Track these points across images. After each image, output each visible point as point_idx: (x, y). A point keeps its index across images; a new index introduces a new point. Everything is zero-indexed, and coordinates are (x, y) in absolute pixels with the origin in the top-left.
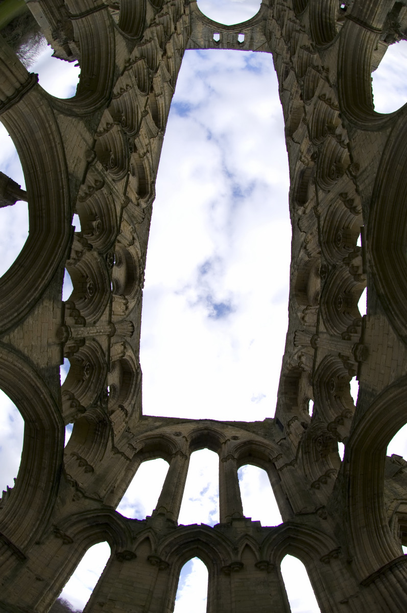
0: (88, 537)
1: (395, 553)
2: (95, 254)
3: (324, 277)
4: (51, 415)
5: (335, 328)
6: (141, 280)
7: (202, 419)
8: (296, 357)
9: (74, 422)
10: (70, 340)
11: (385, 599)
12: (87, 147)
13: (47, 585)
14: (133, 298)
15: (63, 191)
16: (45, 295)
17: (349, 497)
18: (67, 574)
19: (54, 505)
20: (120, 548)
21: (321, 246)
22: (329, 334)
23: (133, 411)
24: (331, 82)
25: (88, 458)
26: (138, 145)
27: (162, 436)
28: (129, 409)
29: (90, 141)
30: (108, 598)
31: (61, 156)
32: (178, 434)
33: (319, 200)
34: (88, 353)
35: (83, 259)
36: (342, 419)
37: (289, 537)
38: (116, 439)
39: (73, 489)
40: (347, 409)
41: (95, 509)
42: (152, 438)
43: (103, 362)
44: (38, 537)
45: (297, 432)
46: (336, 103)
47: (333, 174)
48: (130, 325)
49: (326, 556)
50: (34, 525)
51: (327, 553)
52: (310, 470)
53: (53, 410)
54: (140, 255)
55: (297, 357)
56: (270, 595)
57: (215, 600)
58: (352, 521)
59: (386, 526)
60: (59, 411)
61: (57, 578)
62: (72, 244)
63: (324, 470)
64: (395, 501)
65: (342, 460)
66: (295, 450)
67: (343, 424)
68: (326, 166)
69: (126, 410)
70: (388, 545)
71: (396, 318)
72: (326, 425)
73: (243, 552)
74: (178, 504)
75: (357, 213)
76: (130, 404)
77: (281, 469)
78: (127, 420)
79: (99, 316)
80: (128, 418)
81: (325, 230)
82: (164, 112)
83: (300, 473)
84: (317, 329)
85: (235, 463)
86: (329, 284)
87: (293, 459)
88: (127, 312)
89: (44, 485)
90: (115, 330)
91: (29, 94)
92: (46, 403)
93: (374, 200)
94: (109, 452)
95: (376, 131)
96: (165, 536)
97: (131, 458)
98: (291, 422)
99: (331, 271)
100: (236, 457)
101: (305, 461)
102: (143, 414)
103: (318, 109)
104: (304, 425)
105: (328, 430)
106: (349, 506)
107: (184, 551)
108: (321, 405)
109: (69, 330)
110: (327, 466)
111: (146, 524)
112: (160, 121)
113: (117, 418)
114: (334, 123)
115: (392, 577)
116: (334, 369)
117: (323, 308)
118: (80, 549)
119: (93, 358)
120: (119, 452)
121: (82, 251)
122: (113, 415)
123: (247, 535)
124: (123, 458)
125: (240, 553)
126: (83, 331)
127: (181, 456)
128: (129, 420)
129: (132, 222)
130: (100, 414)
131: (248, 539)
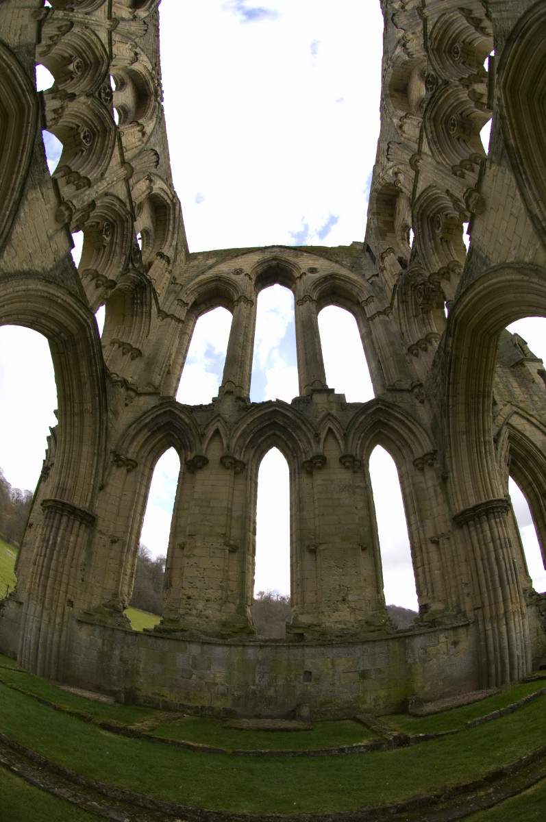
0: (152, 450)
2: (83, 99)
3: (431, 88)
4: (76, 314)
6: (158, 94)
8: (390, 172)
9: (105, 302)
10: (75, 214)
12: (33, 10)
14: (151, 118)
16: (27, 188)
19: (107, 423)
20: (189, 453)
22: (435, 160)
23: (176, 254)
25: (132, 340)
27: (218, 278)
28: (171, 253)
30: (187, 533)
32: (238, 272)
34: (103, 213)
35: (67, 113)
36: (448, 272)
37: (379, 421)
38: (160, 299)
39: (122, 391)
40: (455, 261)
41: (153, 408)
42: (206, 283)
43: (124, 213)
44: (100, 478)
45: (393, 270)
48: (152, 153)
49: (419, 459)
50: (92, 466)
51: (421, 455)
52: (408, 329)
55: (393, 173)
58: (451, 419)
59: (489, 442)
61: (131, 527)
63: (425, 331)
66: (389, 295)
69: (167, 256)
70: (488, 473)
71: (527, 186)
72: (427, 273)
77: (372, 318)
78: (170, 268)
79: (106, 164)
80: (171, 266)
81: (434, 36)
83: (395, 328)
84: (419, 146)
85: (313, 307)
87: (386, 307)
88: (145, 139)
89: (90, 406)
90: (132, 169)
94: (156, 320)
96: (236, 423)
97: (183, 319)
98: (385, 255)
100: (314, 298)
101: (401, 312)
102: (191, 252)
104: (402, 262)
106: (448, 396)
108: (422, 246)
109: (71, 204)
110: (428, 327)
111: (213, 410)
113: (157, 272)
117: (427, 124)
119: (110, 214)
120: (167, 316)
121: (62, 105)
122: (151, 270)
123: (329, 414)
124: (173, 322)
125: (322, 440)
126: (89, 194)
127: (245, 302)
128: (172, 268)
129: (129, 38)
130: (134, 277)
131: (331, 421)
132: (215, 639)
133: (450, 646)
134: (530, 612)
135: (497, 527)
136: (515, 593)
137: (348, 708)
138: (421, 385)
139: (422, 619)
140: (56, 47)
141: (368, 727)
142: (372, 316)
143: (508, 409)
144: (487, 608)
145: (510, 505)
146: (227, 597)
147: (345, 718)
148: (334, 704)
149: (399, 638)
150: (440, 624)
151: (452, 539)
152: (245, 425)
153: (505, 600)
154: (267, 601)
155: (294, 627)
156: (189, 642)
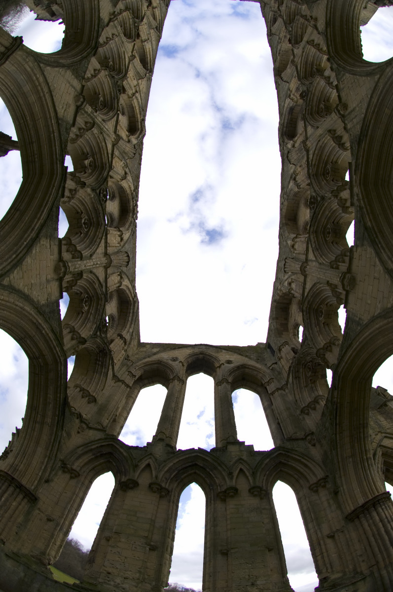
0: (93, 468)
1: (378, 488)
2: (89, 190)
3: (313, 207)
4: (54, 349)
5: (323, 256)
6: (135, 212)
7: (197, 343)
8: (286, 283)
9: (76, 354)
10: (68, 274)
11: (368, 538)
12: (76, 93)
13: (57, 525)
14: (128, 229)
15: (54, 136)
16: (42, 234)
17: (336, 425)
18: (76, 510)
19: (61, 439)
20: (124, 477)
21: (310, 178)
22: (318, 262)
23: (131, 339)
24: (320, 29)
25: (91, 389)
26: (126, 87)
27: (160, 362)
28: (128, 337)
29: (79, 87)
30: (114, 531)
31: (50, 104)
32: (175, 359)
33: (308, 135)
34: (85, 285)
35: (77, 196)
36: (330, 346)
37: (280, 462)
38: (116, 368)
39: (77, 421)
40: (335, 336)
41: (100, 440)
42: (151, 364)
43: (100, 293)
44: (47, 474)
45: (288, 357)
46: (325, 48)
47: (322, 112)
48: (126, 255)
49: (314, 484)
50: (43, 463)
51: (315, 481)
52: (300, 396)
53: (55, 344)
54: (133, 189)
55: (288, 283)
56: (263, 523)
57: (212, 528)
58: (339, 449)
59: (370, 458)
60: (61, 344)
61: (66, 516)
62: (66, 183)
63: (313, 395)
64: (379, 434)
65: (330, 386)
66: (285, 375)
67: (331, 351)
68: (314, 104)
69: (125, 338)
70: (372, 479)
71: (382, 251)
72: (315, 351)
73: (237, 477)
74: (176, 429)
75: (345, 149)
76: (128, 332)
77: (273, 393)
78: (126, 348)
79: (95, 249)
80: (127, 346)
81: (313, 163)
82: (151, 57)
83: (290, 398)
84: (306, 256)
85: (229, 387)
86: (319, 214)
87: (283, 384)
88: (122, 243)
89: (50, 421)
90: (111, 261)
91: (14, 54)
92: (48, 338)
93: (362, 138)
94: (110, 381)
95: (364, 76)
96: (164, 461)
97: (131, 385)
98: (281, 347)
99: (319, 202)
101: (295, 386)
102: (141, 342)
103: (306, 52)
104: (294, 350)
105: (317, 355)
106: (336, 434)
107: (183, 477)
108: (311, 331)
109: (67, 265)
110: (316, 392)
111: (146, 451)
112: (148, 64)
113: (116, 347)
114: (322, 66)
115: (375, 514)
116: (322, 297)
117: (312, 237)
118: (87, 482)
119: (91, 290)
120: (119, 380)
121: (76, 188)
122: (112, 344)
123: (241, 459)
124: (123, 386)
126: (80, 264)
127: (178, 381)
128: (128, 348)
129: (124, 158)
130: (100, 343)
131: (242, 464)
138: (312, 433)
140: (81, 139)
142: (273, 392)
144: (381, 562)
151: (346, 531)
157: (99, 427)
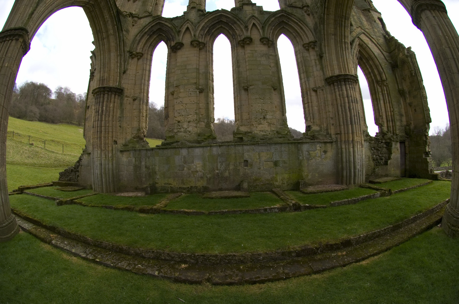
11: (337, 106)
17: (325, 8)
19: (123, 38)
37: (283, 21)
39: (130, 19)
41: (149, 23)
44: (123, 68)
49: (306, 44)
50: (118, 62)
57: (237, 69)
58: (325, 25)
59: (348, 44)
70: (346, 59)
73: (251, 29)
89: (112, 31)
111: (184, 17)
115: (344, 88)
118: (149, 56)
123: (253, 16)
125: (250, 29)
131: (254, 19)
132: (195, 144)
133: (322, 153)
134: (366, 145)
135: (350, 90)
136: (359, 131)
137: (268, 184)
138: (308, 6)
139: (307, 134)
141: (279, 197)
143: (359, 30)
144: (343, 135)
145: (358, 80)
146: (200, 118)
147: (266, 190)
148: (261, 181)
149: (295, 143)
150: (317, 138)
151: (324, 91)
152: (204, 23)
153: (353, 133)
154: (222, 124)
155: (238, 134)
156: (181, 148)
157: (147, 15)
